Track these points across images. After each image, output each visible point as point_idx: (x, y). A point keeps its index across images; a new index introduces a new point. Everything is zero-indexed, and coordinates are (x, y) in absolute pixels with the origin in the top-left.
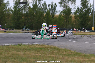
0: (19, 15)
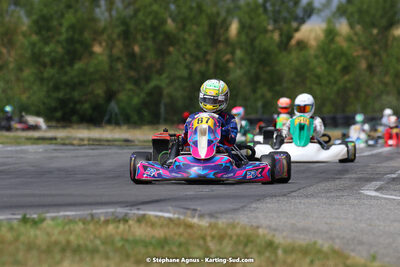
0: (67, 30)
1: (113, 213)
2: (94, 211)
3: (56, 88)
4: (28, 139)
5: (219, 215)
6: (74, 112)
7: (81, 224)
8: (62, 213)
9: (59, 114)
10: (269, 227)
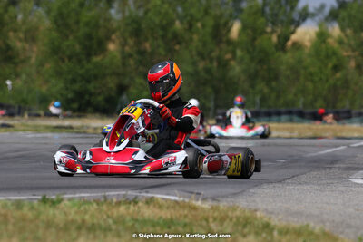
1: (124, 196)
2: (107, 194)
3: (74, 81)
4: (47, 127)
5: (220, 199)
6: (89, 104)
7: (95, 205)
8: (77, 195)
9: (75, 106)
10: (266, 210)
